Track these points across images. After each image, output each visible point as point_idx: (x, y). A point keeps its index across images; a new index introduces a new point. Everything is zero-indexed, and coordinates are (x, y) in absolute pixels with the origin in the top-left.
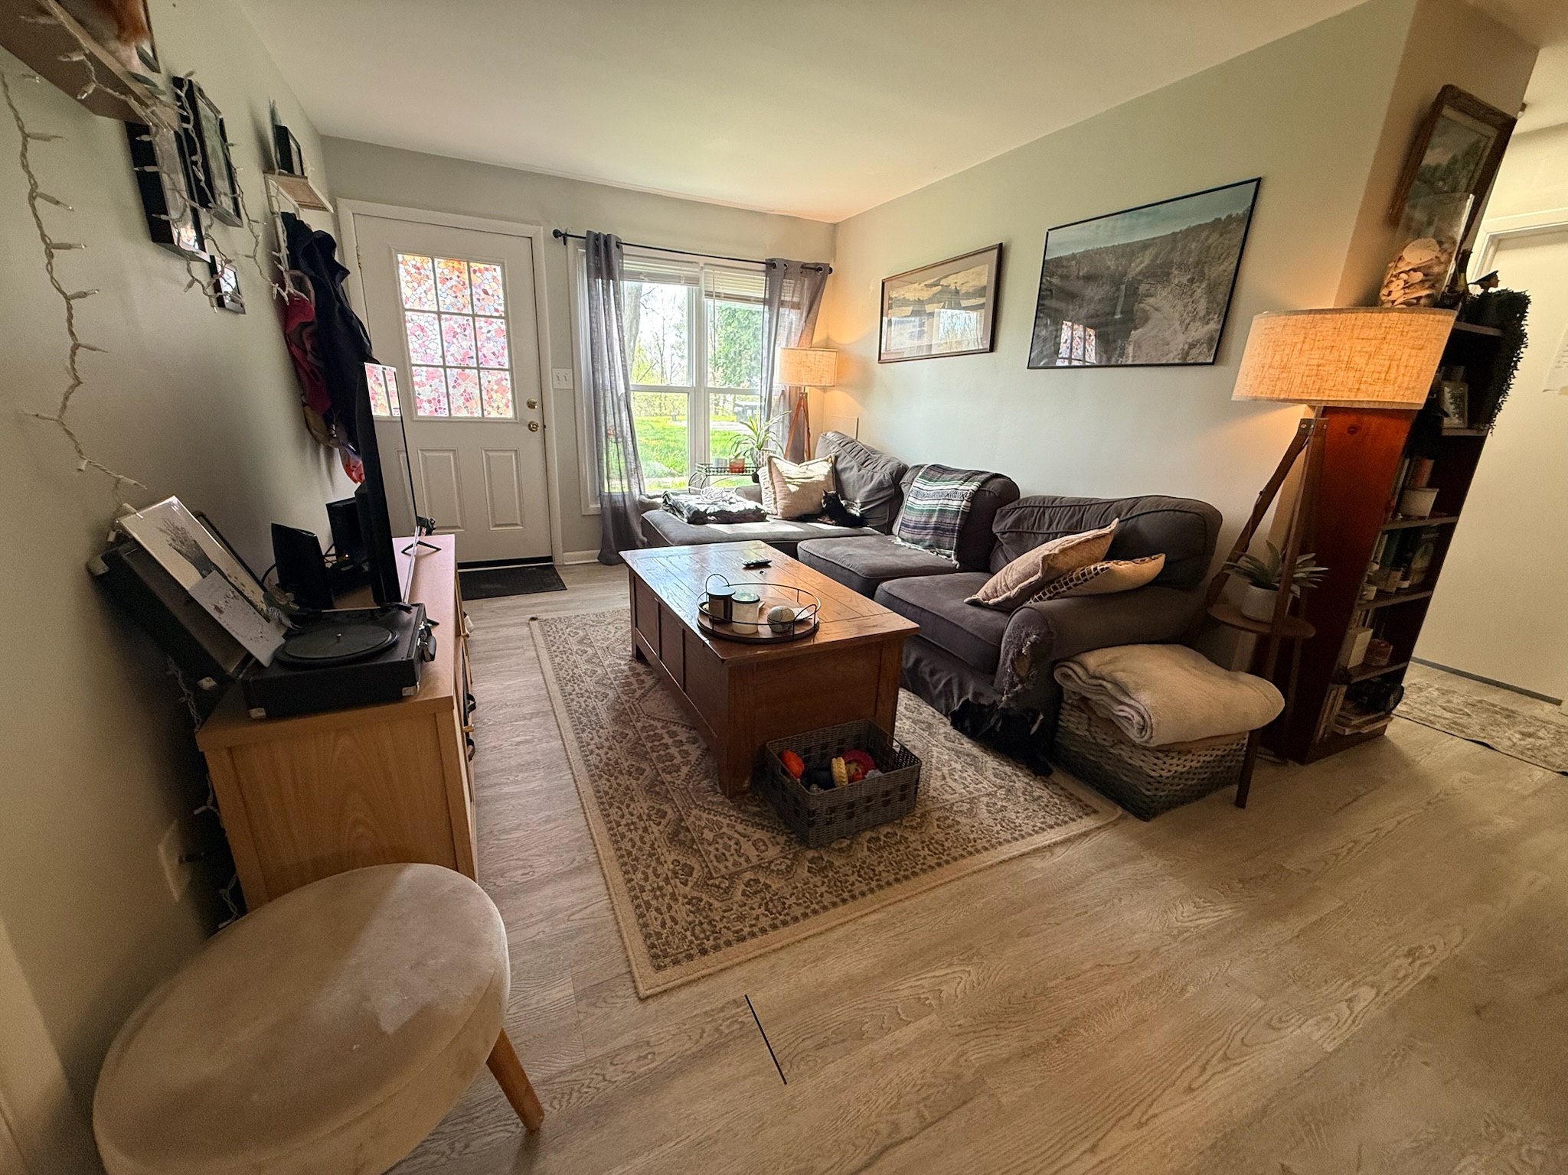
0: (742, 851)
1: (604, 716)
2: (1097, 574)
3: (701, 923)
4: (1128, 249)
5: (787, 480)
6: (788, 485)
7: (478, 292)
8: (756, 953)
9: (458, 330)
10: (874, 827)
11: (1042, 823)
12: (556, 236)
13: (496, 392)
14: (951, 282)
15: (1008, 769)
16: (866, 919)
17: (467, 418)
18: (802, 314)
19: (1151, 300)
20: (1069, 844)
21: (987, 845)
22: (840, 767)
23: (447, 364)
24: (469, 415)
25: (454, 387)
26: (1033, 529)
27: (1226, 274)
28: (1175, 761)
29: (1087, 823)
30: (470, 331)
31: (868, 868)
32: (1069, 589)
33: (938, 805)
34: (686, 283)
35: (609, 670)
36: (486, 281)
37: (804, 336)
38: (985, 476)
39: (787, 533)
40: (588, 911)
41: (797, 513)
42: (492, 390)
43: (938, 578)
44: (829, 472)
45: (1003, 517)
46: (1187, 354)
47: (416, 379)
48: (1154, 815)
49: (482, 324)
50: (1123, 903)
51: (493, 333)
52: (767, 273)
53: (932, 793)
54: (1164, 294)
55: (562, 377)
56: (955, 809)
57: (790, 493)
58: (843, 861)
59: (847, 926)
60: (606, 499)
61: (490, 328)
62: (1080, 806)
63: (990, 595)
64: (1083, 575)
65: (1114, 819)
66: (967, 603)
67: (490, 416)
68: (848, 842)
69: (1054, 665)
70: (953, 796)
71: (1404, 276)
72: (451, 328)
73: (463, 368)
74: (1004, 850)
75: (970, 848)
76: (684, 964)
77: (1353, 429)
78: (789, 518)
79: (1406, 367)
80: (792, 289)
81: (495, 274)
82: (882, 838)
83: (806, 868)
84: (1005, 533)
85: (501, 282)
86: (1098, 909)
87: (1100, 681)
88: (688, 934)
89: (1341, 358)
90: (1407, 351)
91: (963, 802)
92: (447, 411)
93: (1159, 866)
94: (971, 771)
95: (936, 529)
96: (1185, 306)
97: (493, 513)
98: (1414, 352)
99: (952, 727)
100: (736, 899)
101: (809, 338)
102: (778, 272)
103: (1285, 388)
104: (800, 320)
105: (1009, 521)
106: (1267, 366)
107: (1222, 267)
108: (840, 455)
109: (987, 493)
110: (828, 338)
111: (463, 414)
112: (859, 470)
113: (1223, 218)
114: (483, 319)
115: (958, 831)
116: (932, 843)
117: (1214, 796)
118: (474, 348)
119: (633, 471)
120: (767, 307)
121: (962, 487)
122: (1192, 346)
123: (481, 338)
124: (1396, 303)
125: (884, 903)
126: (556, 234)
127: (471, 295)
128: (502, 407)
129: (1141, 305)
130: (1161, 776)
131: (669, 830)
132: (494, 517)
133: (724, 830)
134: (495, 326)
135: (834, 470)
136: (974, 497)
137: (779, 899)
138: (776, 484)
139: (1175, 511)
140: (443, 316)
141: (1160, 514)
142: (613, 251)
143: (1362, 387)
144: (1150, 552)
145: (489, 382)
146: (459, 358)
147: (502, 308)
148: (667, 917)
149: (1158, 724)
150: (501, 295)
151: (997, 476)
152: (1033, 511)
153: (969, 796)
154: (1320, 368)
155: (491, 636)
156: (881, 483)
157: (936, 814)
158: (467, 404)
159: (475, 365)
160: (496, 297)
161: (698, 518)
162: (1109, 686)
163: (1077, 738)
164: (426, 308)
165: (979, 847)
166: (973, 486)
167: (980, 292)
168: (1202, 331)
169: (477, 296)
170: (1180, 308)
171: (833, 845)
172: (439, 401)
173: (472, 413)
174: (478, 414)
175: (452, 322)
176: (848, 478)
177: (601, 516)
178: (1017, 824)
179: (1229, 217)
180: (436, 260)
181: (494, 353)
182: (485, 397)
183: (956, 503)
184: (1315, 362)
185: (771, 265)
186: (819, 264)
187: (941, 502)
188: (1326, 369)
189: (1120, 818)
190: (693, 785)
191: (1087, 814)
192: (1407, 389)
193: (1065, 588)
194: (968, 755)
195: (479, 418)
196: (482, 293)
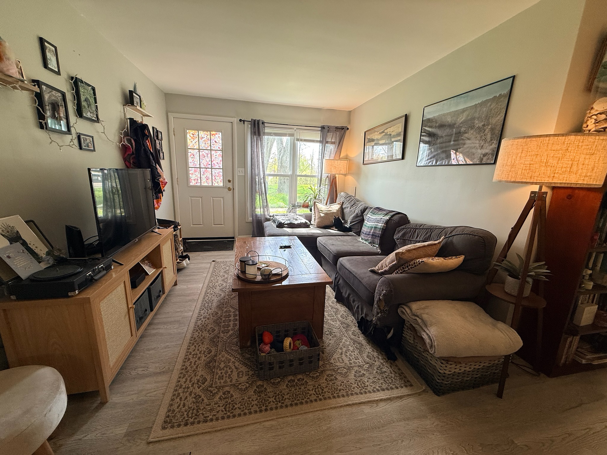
0: (231, 376)
1: (215, 304)
2: (420, 263)
3: (194, 409)
4: (456, 113)
5: (320, 211)
6: (321, 214)
7: (212, 141)
8: (207, 430)
9: (206, 155)
10: (295, 374)
11: (379, 387)
12: (240, 121)
13: (218, 176)
14: (389, 131)
15: (375, 354)
16: (264, 423)
17: (207, 186)
18: (336, 146)
19: (466, 135)
20: (389, 401)
21: (345, 394)
22: (287, 341)
23: (201, 167)
24: (208, 185)
25: (203, 175)
26: (410, 238)
27: (499, 121)
28: (453, 366)
29: (404, 391)
30: (209, 155)
31: (281, 395)
32: (409, 269)
33: (331, 368)
34: (289, 136)
35: (228, 284)
36: (216, 138)
37: (337, 154)
38: (394, 213)
39: (314, 233)
40: (155, 393)
41: (323, 225)
42: (216, 176)
43: (366, 257)
44: (339, 208)
45: (399, 232)
46: (482, 159)
47: (190, 172)
48: (443, 394)
49: (214, 153)
50: (404, 443)
51: (217, 156)
52: (321, 131)
53: (332, 361)
54: (472, 132)
55: (240, 171)
56: (339, 371)
57: (321, 217)
58: (271, 390)
59: (255, 425)
60: (254, 216)
61: (217, 154)
62: (404, 381)
63: (380, 268)
64: (414, 263)
65: (420, 391)
66: (370, 271)
67: (215, 185)
68: (279, 380)
69: (399, 305)
70: (341, 364)
71: (594, 117)
72: (203, 155)
73: (206, 168)
74: (352, 399)
75: (336, 394)
76: (175, 428)
77: (570, 197)
78: (319, 227)
79: (583, 164)
80: (331, 136)
81: (219, 135)
82: (296, 381)
83: (254, 390)
84: (398, 239)
85: (221, 138)
86: (387, 444)
87: (416, 318)
88: (186, 413)
89: (542, 160)
90: (583, 156)
91: (344, 368)
92: (200, 183)
93: (434, 424)
94: (356, 352)
95: (372, 235)
96: (481, 137)
97: (214, 220)
98: (588, 157)
99: (358, 328)
100: (215, 400)
101: (339, 155)
102: (326, 130)
103: (513, 176)
104: (335, 148)
105: (400, 234)
106: (505, 165)
107: (498, 118)
108: (344, 202)
109: (393, 221)
110: (347, 155)
111: (206, 184)
112: (350, 208)
113: (498, 95)
114: (214, 151)
115: (334, 383)
116: (318, 388)
117: (485, 388)
118: (210, 161)
119: (266, 206)
120: (321, 144)
121: (383, 218)
122: (484, 155)
123: (213, 158)
124: (591, 131)
125: (279, 417)
126: (240, 120)
127: (211, 143)
128: (219, 182)
129: (462, 137)
130: (444, 373)
131: (208, 360)
132: (214, 222)
133: (230, 364)
134: (218, 153)
135: (342, 207)
136: (387, 222)
137: (233, 404)
138: (316, 213)
139: (470, 234)
140: (201, 150)
141: (463, 235)
142: (260, 126)
143: (556, 175)
144: (456, 254)
145: (215, 173)
146: (205, 165)
147: (221, 147)
148: (182, 402)
149: (438, 345)
150: (221, 143)
151: (399, 213)
152: (411, 230)
153: (349, 365)
154: (531, 166)
155: (196, 266)
156: (357, 214)
157: (328, 372)
158: (207, 181)
159: (210, 167)
160: (219, 143)
161: (280, 225)
162: (419, 321)
163: (409, 344)
164: (195, 148)
165: (340, 394)
166: (387, 218)
167: (398, 135)
168: (488, 149)
169: (213, 143)
170: (479, 138)
171: (272, 381)
172: (198, 180)
173: (209, 184)
174: (210, 184)
175: (203, 153)
176: (346, 211)
177: (253, 222)
178: (366, 385)
179: (500, 95)
180: (199, 132)
181: (217, 163)
182: (213, 178)
183: (380, 224)
184: (528, 162)
185: (323, 128)
186: (343, 127)
187: (375, 223)
188: (534, 166)
189: (424, 391)
190: (230, 340)
191: (406, 386)
192: (586, 176)
193: (407, 269)
194: (359, 343)
195: (211, 186)
196: (214, 142)
